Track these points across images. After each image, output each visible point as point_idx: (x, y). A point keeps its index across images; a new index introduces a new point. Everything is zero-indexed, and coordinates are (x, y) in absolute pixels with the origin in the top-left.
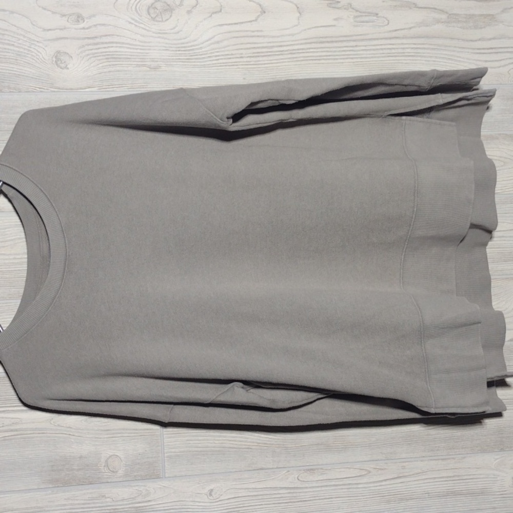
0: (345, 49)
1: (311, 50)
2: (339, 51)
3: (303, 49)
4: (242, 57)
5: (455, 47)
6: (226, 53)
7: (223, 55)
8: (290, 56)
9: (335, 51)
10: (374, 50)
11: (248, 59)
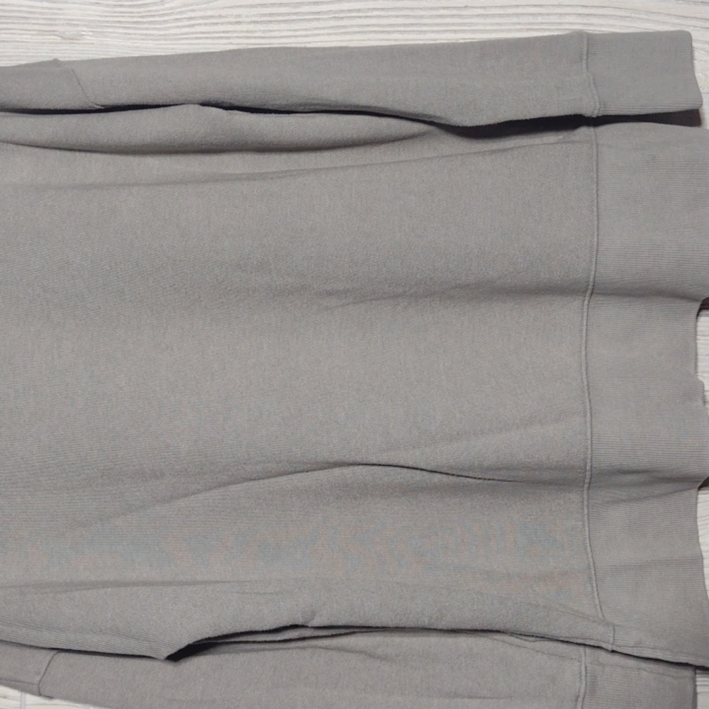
0: (442, 12)
1: (376, 13)
2: (431, 17)
3: (359, 10)
4: (238, 23)
5: (669, 15)
6: (210, 13)
7: (203, 18)
8: (332, 23)
9: (422, 17)
10: (500, 16)
11: (251, 27)
